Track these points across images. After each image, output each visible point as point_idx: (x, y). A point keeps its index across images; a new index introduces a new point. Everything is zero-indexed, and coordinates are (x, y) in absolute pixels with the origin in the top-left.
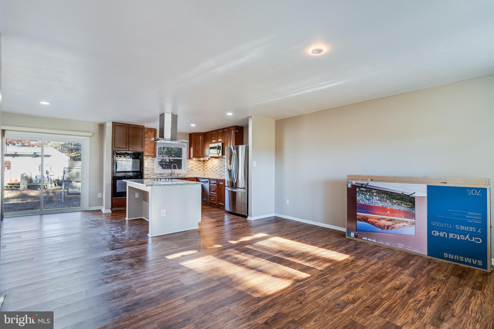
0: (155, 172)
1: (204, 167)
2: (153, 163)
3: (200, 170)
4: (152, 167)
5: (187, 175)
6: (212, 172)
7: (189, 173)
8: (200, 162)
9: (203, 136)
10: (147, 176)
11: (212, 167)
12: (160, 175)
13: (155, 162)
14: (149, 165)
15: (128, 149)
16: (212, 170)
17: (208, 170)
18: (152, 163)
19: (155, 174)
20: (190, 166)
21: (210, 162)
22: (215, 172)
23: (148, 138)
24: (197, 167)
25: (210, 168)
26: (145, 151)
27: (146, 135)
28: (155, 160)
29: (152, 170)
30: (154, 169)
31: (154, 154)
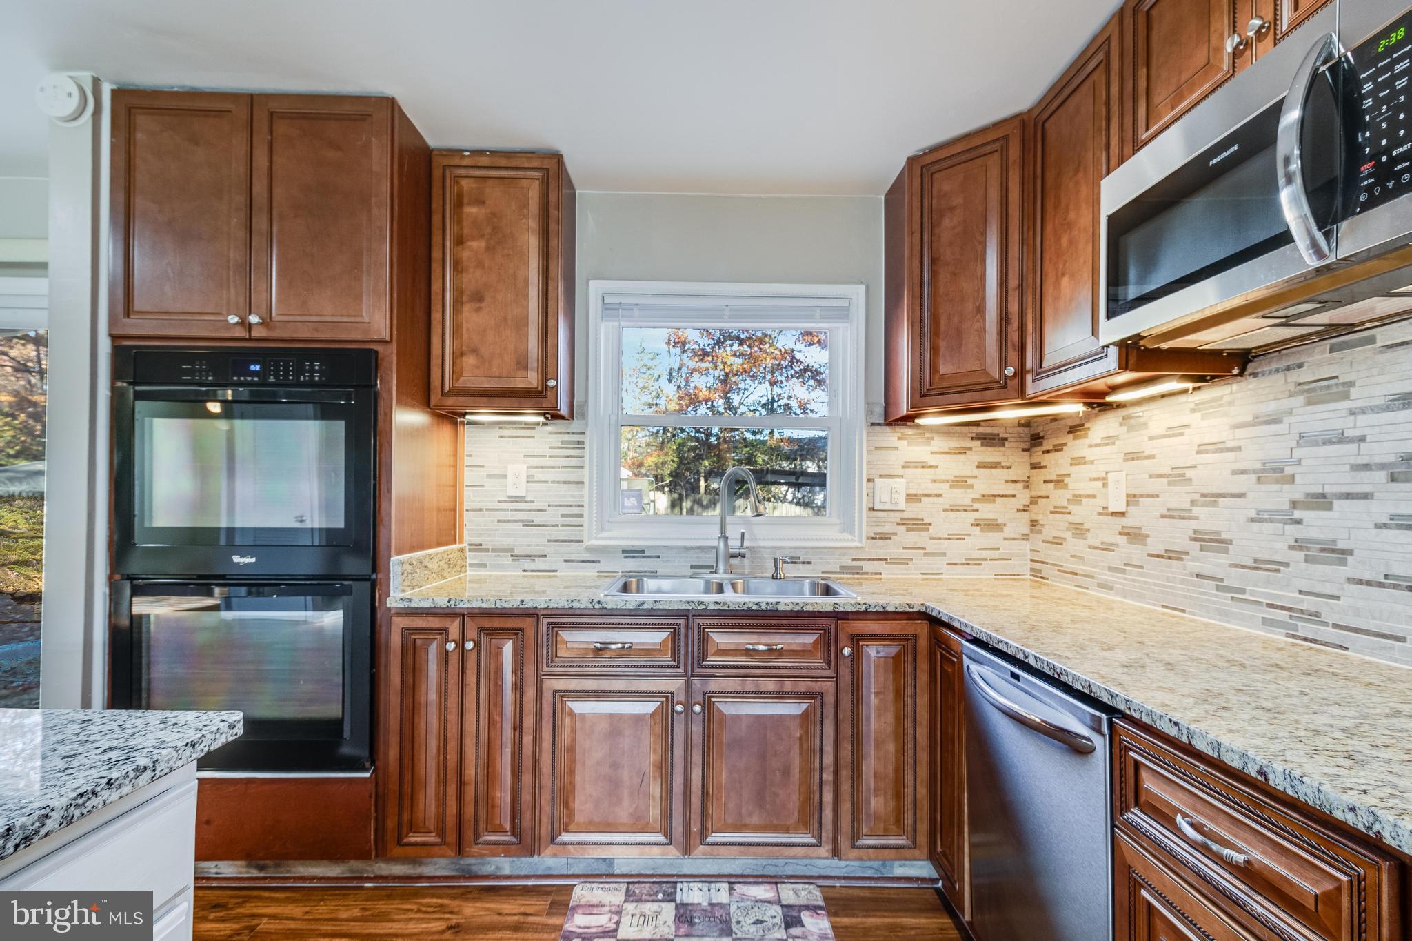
0: (593, 538)
1: (1034, 500)
2: (574, 462)
3: (992, 526)
4: (568, 494)
5: (868, 566)
6: (1136, 553)
7: (890, 549)
8: (992, 455)
9: (1014, 153)
11: (1132, 499)
12: (632, 564)
13: (587, 452)
14: (539, 475)
15: (234, 320)
16: (1134, 536)
17: (1079, 530)
18: (560, 462)
19: (589, 549)
20: (900, 484)
21: (1108, 441)
22: (1191, 565)
23: (482, 236)
24: (962, 497)
25: (1105, 512)
26: (462, 354)
27: (471, 210)
28: (587, 439)
29: (563, 516)
30: (581, 516)
31: (532, 379)
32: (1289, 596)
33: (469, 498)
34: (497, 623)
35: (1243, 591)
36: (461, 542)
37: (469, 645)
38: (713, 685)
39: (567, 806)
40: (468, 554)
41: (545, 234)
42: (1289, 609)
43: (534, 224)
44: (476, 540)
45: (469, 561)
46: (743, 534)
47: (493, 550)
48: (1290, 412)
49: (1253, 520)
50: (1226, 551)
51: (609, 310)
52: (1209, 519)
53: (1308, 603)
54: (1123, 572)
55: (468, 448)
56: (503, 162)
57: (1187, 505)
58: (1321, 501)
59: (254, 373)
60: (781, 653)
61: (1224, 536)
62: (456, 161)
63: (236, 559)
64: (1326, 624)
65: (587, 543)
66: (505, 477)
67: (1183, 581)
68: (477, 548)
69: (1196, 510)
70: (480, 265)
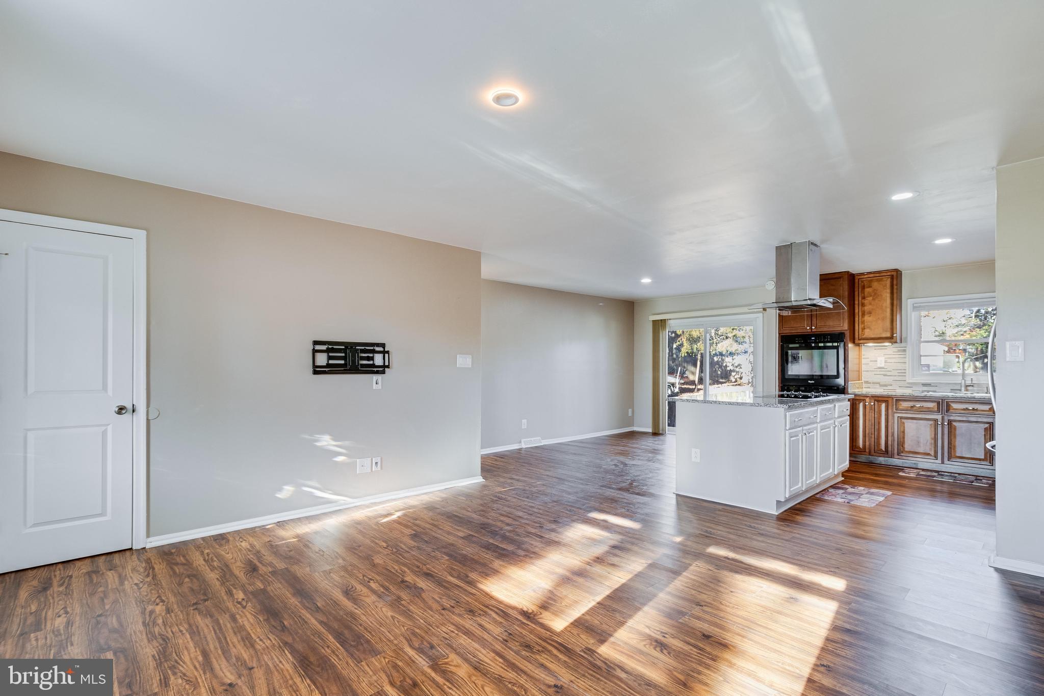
0: (910, 380)
2: (902, 356)
4: (900, 366)
10: (885, 388)
12: (925, 388)
13: (907, 353)
14: (889, 360)
15: (808, 328)
18: (897, 356)
19: (909, 383)
23: (871, 296)
26: (865, 329)
27: (867, 290)
28: (907, 349)
29: (898, 373)
30: (905, 373)
31: (888, 335)
33: (864, 368)
34: (880, 399)
36: (861, 380)
37: (872, 404)
38: (952, 418)
39: (902, 446)
40: (864, 384)
41: (892, 293)
43: (889, 291)
44: (866, 380)
45: (864, 386)
46: (972, 379)
47: (873, 383)
51: (915, 308)
55: (863, 353)
56: (877, 275)
59: (813, 340)
60: (977, 410)
62: (863, 277)
63: (809, 382)
65: (908, 381)
66: (877, 361)
68: (867, 382)
70: (870, 304)
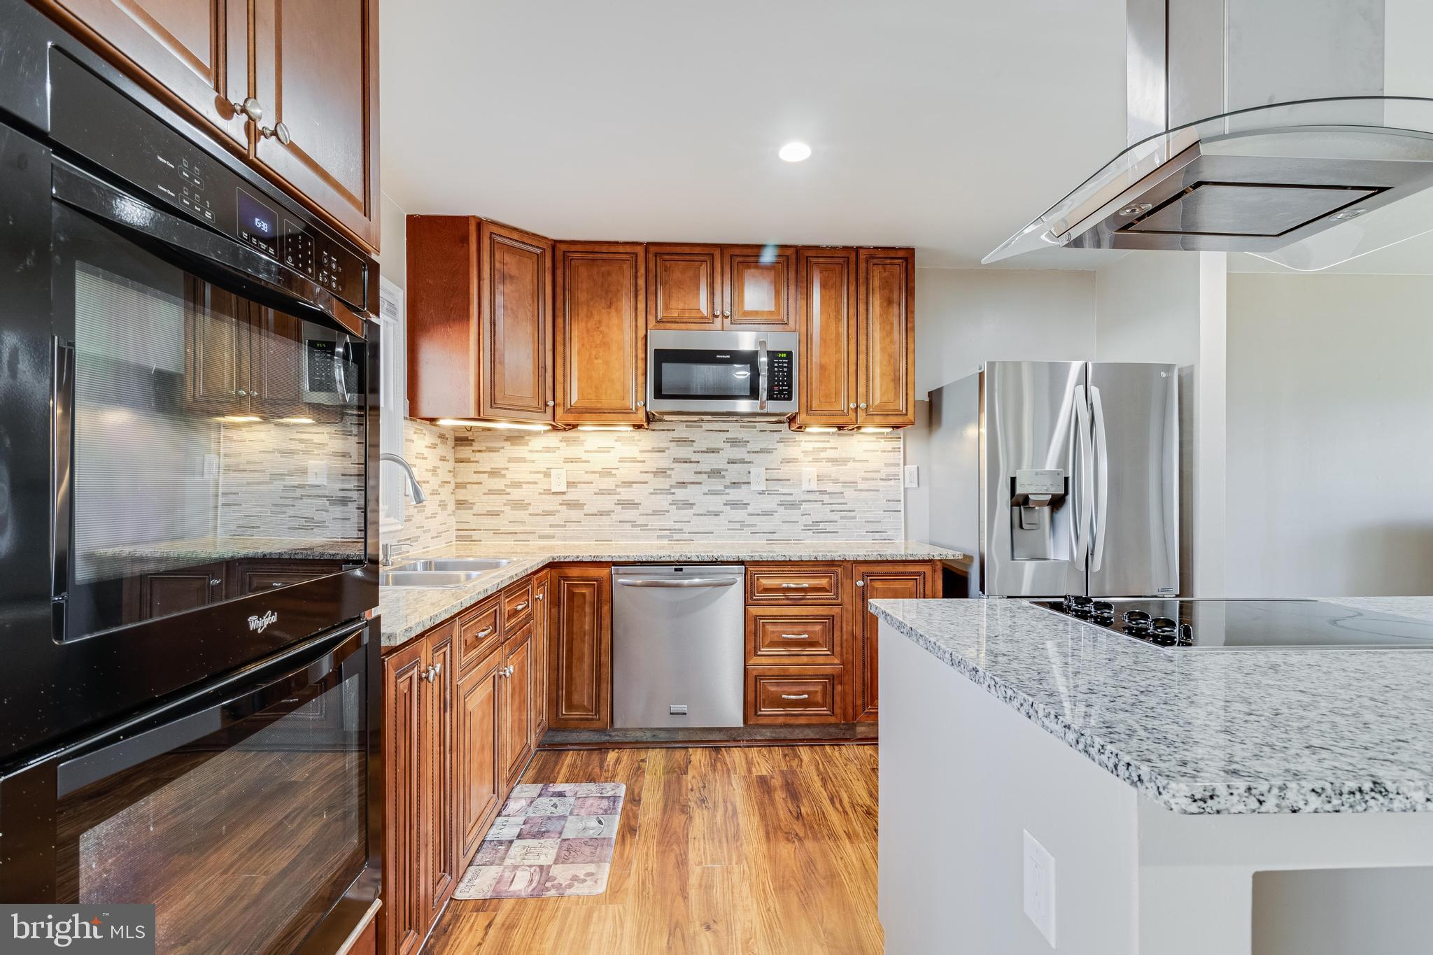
3: (444, 505)
8: (443, 450)
11: (570, 484)
16: (574, 505)
17: (519, 504)
25: (548, 492)
32: (669, 524)
35: (647, 525)
42: (670, 530)
48: (668, 448)
49: (652, 494)
50: (638, 508)
52: (625, 494)
53: (678, 526)
54: (565, 526)
57: (614, 488)
58: (683, 484)
61: (636, 502)
64: (685, 533)
67: (610, 526)
69: (618, 490)
